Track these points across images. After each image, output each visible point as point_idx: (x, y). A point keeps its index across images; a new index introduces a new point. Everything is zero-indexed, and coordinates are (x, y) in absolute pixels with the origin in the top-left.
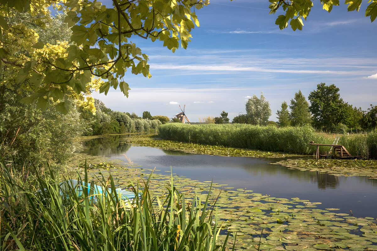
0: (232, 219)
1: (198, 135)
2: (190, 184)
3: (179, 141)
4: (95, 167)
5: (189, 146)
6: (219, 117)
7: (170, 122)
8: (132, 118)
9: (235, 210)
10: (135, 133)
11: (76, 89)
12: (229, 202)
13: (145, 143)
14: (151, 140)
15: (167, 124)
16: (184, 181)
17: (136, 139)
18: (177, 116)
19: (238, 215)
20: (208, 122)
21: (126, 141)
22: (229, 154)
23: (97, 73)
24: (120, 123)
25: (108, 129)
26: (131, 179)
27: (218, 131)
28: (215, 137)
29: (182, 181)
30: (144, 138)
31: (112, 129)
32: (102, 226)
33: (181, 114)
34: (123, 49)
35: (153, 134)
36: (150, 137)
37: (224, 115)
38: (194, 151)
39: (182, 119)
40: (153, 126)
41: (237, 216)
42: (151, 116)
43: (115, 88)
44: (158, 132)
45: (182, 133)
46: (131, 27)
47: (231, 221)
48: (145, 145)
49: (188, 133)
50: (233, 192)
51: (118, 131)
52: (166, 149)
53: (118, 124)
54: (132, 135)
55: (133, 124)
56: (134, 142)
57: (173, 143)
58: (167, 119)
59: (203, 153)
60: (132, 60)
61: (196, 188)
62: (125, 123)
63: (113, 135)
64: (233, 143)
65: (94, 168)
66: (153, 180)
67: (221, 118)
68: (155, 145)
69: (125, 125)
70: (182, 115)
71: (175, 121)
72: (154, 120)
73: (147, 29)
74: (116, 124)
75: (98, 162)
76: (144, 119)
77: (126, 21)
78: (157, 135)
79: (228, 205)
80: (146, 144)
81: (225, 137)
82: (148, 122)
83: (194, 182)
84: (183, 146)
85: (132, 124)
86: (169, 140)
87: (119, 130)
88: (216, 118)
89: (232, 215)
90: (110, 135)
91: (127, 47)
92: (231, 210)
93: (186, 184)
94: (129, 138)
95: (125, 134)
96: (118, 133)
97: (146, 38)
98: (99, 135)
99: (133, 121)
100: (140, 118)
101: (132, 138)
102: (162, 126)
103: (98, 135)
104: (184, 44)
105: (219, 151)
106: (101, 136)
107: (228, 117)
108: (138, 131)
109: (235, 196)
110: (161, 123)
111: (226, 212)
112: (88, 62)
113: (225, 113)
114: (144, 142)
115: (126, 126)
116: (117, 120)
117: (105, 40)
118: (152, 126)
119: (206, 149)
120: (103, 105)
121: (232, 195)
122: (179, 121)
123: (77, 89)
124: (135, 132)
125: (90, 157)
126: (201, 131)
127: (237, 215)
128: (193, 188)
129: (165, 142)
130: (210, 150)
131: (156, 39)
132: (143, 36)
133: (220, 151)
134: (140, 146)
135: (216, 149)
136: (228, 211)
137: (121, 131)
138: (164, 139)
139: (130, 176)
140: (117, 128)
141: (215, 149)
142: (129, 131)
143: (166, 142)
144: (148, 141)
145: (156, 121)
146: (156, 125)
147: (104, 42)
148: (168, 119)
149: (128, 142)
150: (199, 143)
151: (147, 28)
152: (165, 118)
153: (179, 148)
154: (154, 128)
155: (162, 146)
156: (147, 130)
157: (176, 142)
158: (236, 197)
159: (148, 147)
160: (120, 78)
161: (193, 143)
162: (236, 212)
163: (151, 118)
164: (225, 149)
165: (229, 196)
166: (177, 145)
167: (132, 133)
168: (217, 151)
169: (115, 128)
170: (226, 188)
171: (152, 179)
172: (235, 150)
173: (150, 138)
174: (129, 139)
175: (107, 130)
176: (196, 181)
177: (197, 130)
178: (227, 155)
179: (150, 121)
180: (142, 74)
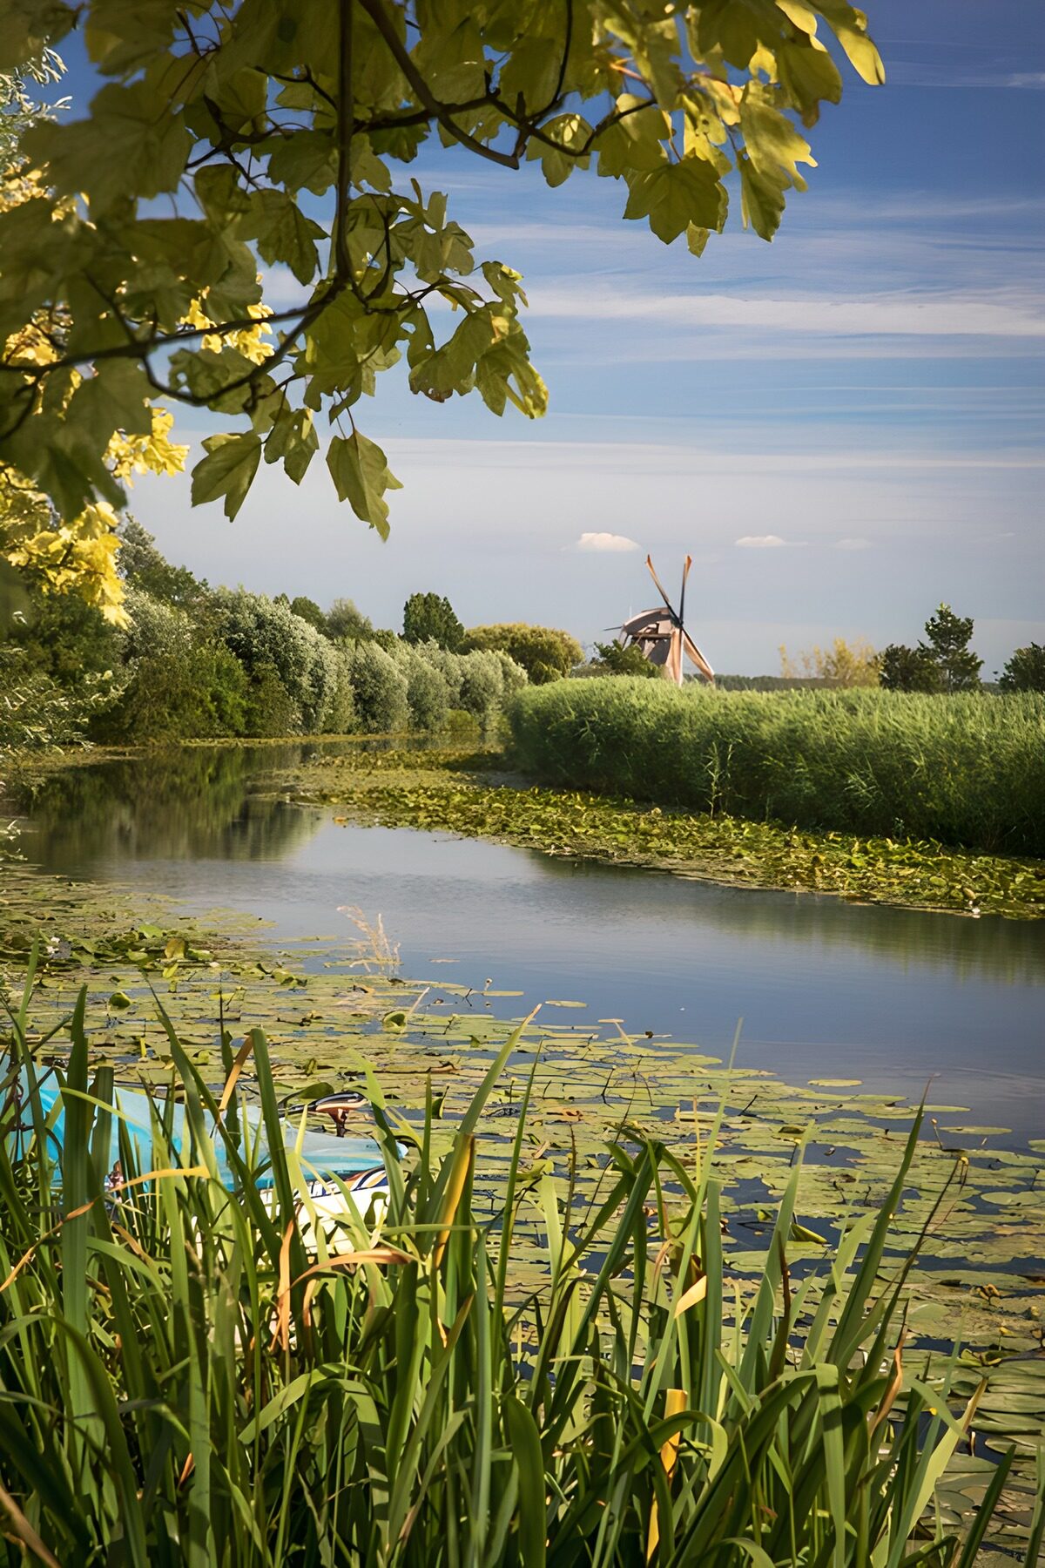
0: (996, 1341)
1: (770, 761)
2: (715, 1094)
3: (644, 801)
4: (87, 960)
5: (710, 836)
6: (913, 646)
7: (579, 674)
8: (329, 636)
9: (1014, 1280)
10: (351, 737)
11: (56, 487)
12: (978, 1225)
13: (417, 808)
14: (457, 787)
15: (565, 686)
16: (674, 1069)
17: (356, 780)
18: (632, 629)
19: (1036, 1319)
20: (836, 675)
21: (291, 789)
22: (974, 895)
23: (182, 378)
24: (248, 668)
25: (174, 707)
26: (323, 1045)
27: (908, 744)
28: (885, 778)
29: (664, 1070)
30: (410, 773)
31: (201, 701)
32: (186, 1371)
33: (656, 617)
34: (360, 228)
35: (469, 750)
36: (449, 766)
37: (949, 631)
38: (741, 873)
39: (660, 656)
40: (471, 696)
41: (1029, 1324)
42: (460, 628)
43: (295, 471)
44: (502, 737)
45: (667, 746)
46: (420, 88)
47: (990, 1357)
48: (414, 821)
49: (702, 747)
50: (1002, 1156)
51: (240, 720)
52: (552, 851)
53: (240, 672)
54: (331, 749)
55: (337, 681)
56: (346, 796)
57: (599, 814)
58: (563, 652)
59: (799, 889)
60: (412, 300)
61: (756, 1125)
62: (283, 667)
63: (207, 743)
64: (1006, 829)
65: (77, 964)
66: (471, 1055)
67: (924, 651)
68: (482, 823)
69: (283, 679)
70: (665, 627)
71: (614, 661)
72: (476, 655)
73: (521, 103)
74: (224, 673)
75: (105, 926)
76: (413, 642)
77: (389, 52)
78: (495, 756)
79: (972, 1245)
80: (422, 814)
81: (952, 786)
82: (442, 667)
83: (740, 1083)
84: (669, 835)
85: (330, 681)
86: (579, 790)
87: (247, 712)
88: (892, 655)
89: (997, 1318)
90: (184, 743)
91: (388, 217)
92: (991, 1280)
93: (688, 1089)
94: (311, 771)
95: (281, 742)
96: (238, 735)
97: (512, 162)
98: (115, 744)
99: (333, 657)
100: (384, 640)
101: (331, 772)
102: (534, 694)
103: (104, 744)
104: (761, 204)
105: (913, 876)
106: (127, 753)
107: (971, 647)
108: (374, 724)
109: (1015, 1190)
110: (525, 675)
111: (954, 1297)
112: (127, 299)
113: (954, 621)
114: (411, 801)
115: (294, 687)
116: (233, 645)
117: (238, 165)
118: (463, 693)
119: (822, 858)
120: (144, 543)
121: (994, 1182)
122: (643, 662)
123: (63, 485)
124: (349, 732)
125: (48, 888)
126: (794, 741)
127: (1028, 1315)
128: (735, 1122)
129: (547, 804)
130: (850, 865)
131: (570, 165)
132: (494, 145)
133: (919, 876)
134: (385, 824)
135: (888, 862)
136: (968, 1287)
137: (259, 722)
138: (545, 785)
139: (314, 1026)
140: (232, 698)
141: (881, 864)
142: (308, 723)
143: (555, 805)
144: (438, 794)
145: (488, 664)
146: (489, 687)
147: (235, 179)
148: (570, 649)
149: (304, 799)
150: (776, 814)
151: (520, 95)
152: (551, 645)
153: (644, 850)
154: (478, 706)
155: (527, 831)
156: (430, 718)
157: (621, 808)
158: (1025, 1197)
159: (440, 833)
160: (334, 412)
161: (736, 816)
162: (1020, 1294)
163: (457, 641)
164: (949, 864)
165: (977, 1187)
166: (626, 824)
167: (330, 738)
168: (898, 877)
169: (216, 697)
170: (952, 1130)
171: (461, 1053)
172: (1016, 870)
173: (448, 773)
174: (311, 778)
175: (165, 711)
176: (753, 1073)
177: (766, 729)
178: (962, 906)
179: (453, 660)
180: (476, 394)
